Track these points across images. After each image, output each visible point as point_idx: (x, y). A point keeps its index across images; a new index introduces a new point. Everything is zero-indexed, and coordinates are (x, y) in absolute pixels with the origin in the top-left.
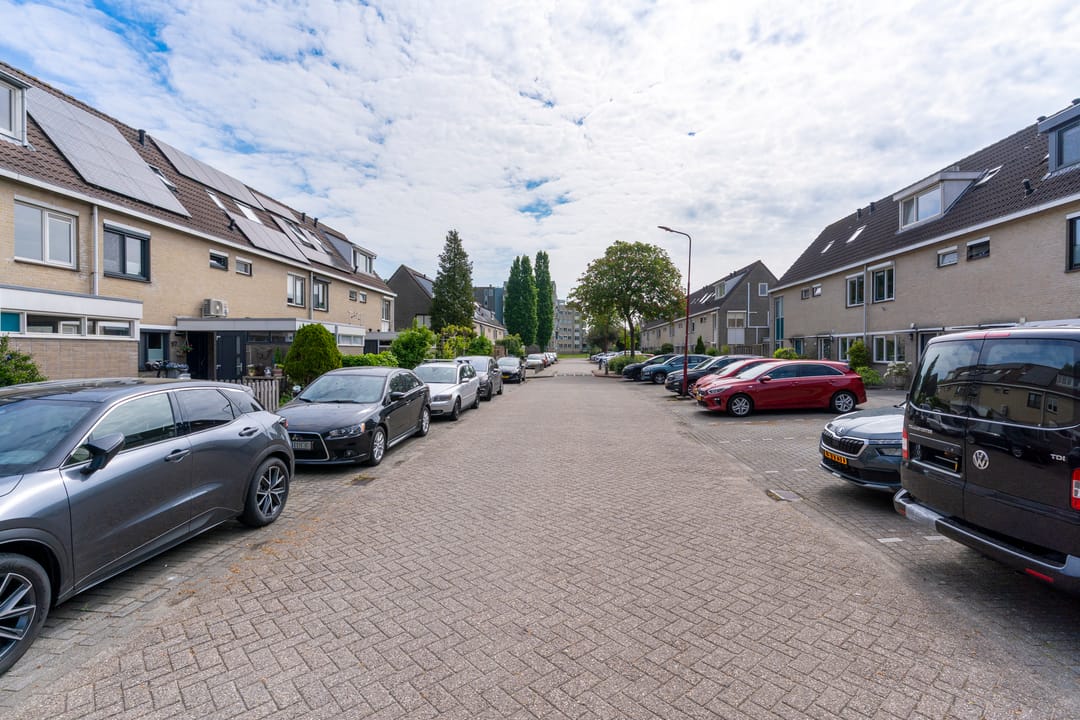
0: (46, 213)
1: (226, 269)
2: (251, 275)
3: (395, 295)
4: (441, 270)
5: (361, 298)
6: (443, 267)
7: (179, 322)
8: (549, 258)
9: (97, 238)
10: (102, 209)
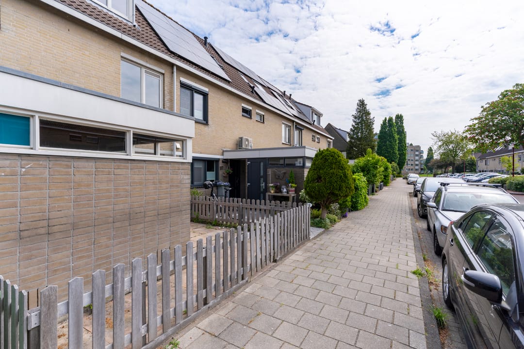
0: (144, 70)
1: (251, 118)
2: (263, 123)
3: (334, 138)
4: (354, 124)
5: (317, 140)
6: (355, 122)
7: (224, 153)
8: (404, 118)
9: (175, 90)
10: (179, 68)
